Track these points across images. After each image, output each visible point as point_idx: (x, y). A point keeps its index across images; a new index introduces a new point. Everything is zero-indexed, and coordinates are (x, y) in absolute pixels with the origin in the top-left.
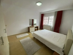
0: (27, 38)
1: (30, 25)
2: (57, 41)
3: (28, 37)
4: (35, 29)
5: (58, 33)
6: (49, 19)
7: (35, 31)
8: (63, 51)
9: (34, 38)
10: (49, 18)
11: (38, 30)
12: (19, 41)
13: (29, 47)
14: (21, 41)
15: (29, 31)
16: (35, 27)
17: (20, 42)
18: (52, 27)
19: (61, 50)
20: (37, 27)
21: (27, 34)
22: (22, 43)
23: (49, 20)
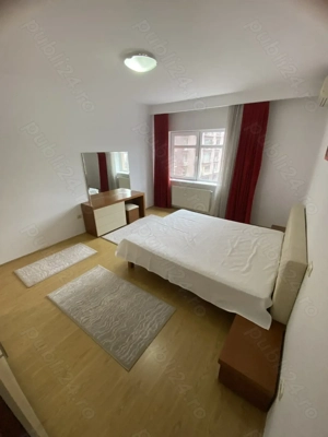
0: (90, 273)
1: (89, 186)
2: (244, 269)
3: (96, 265)
4: (127, 212)
5: (249, 223)
6: (198, 147)
7: (128, 223)
8: (269, 310)
9: (131, 265)
10: (199, 141)
11: (142, 215)
12: (48, 298)
13: (116, 320)
14: (56, 296)
15: (90, 232)
16: (128, 202)
17: (54, 304)
18: (217, 192)
19: (263, 307)
20: (138, 200)
21: (83, 251)
22: (65, 306)
23: (198, 154)
